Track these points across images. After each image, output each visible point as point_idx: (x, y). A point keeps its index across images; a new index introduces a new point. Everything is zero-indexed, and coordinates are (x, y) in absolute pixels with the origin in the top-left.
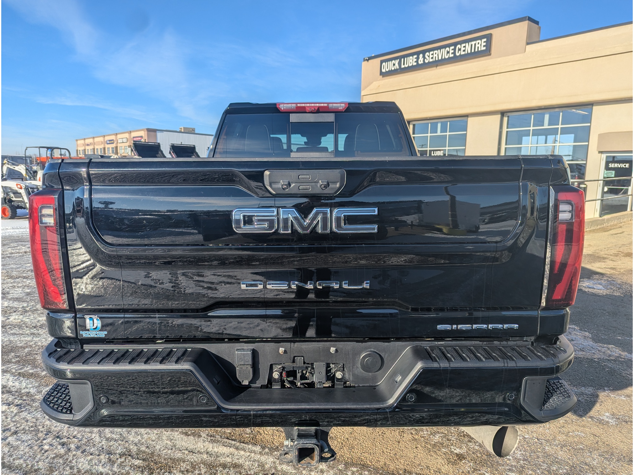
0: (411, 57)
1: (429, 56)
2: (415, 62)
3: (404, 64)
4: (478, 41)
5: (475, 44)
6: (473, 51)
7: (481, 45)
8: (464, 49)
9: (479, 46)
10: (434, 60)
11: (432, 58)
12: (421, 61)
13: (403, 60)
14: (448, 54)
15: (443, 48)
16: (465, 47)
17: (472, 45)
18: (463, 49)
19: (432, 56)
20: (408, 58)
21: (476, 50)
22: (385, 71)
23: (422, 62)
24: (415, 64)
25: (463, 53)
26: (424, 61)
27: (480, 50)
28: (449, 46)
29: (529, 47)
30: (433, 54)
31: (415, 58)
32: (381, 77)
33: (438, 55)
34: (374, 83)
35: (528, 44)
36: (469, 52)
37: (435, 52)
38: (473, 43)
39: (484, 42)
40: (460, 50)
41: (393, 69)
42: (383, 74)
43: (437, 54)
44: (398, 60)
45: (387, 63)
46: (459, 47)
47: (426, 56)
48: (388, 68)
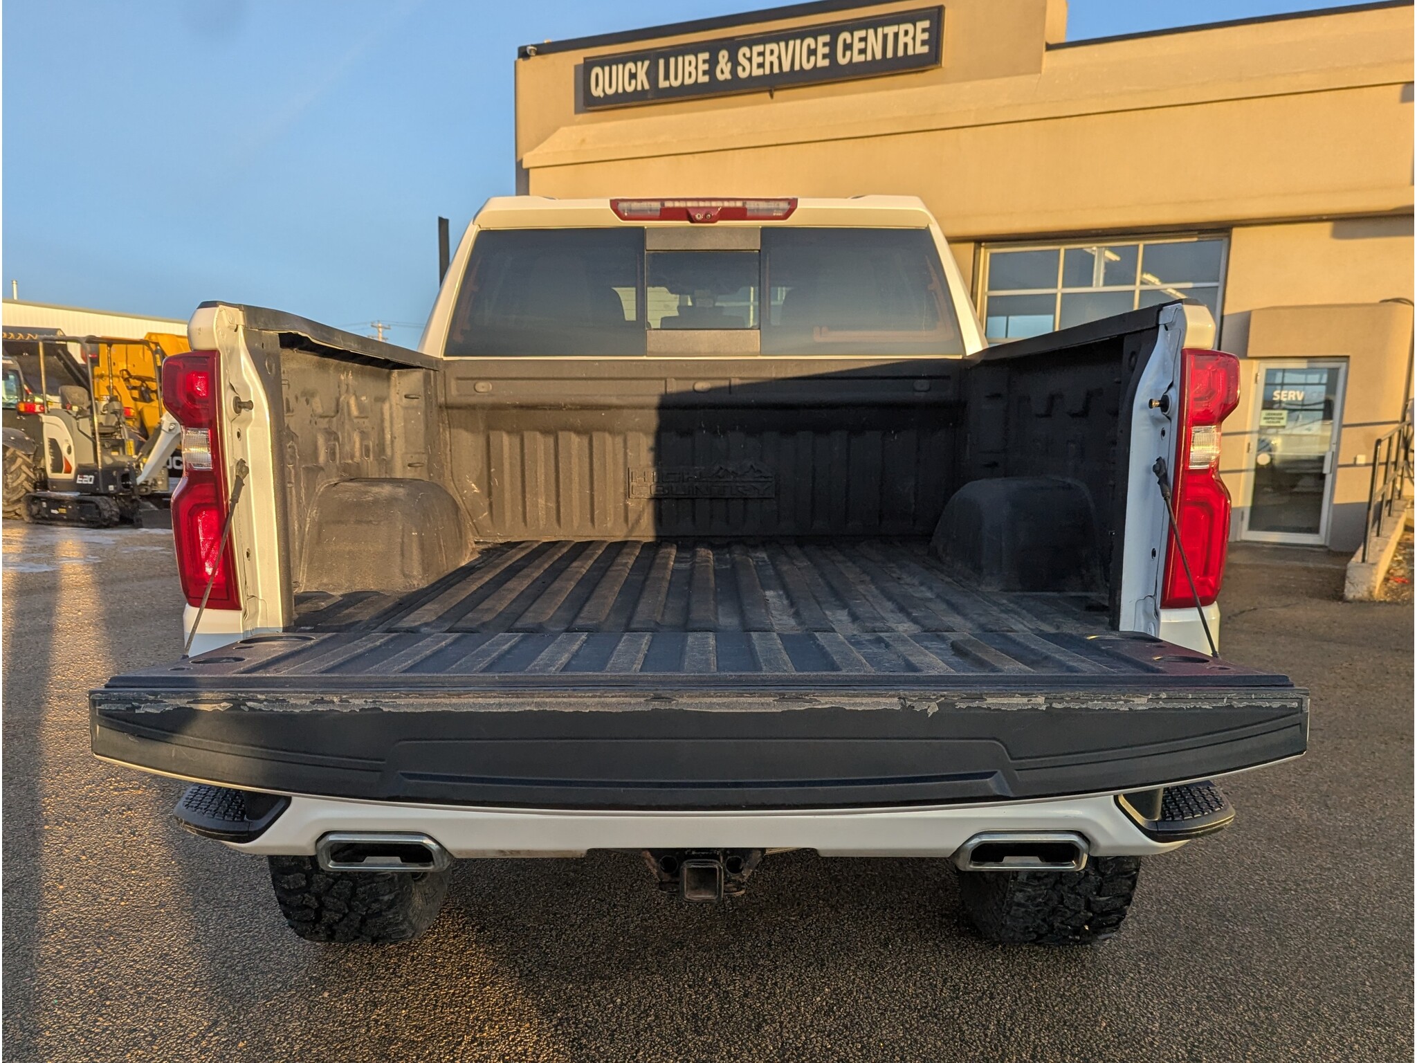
0: (688, 58)
1: (750, 60)
2: (705, 73)
3: (667, 77)
4: (903, 27)
5: (896, 35)
6: (890, 54)
7: (914, 38)
8: (862, 45)
9: (909, 39)
10: (767, 71)
11: (761, 65)
12: (724, 71)
13: (661, 62)
14: (812, 59)
15: (795, 39)
16: (861, 40)
17: (885, 37)
18: (858, 45)
19: (760, 59)
20: (680, 59)
21: (900, 53)
22: (602, 95)
23: (727, 76)
24: (706, 79)
25: (862, 58)
26: (734, 72)
27: (910, 52)
28: (814, 32)
29: (1050, 59)
30: (760, 54)
31: (705, 62)
33: (779, 58)
34: (563, 129)
35: (1050, 47)
36: (879, 56)
37: (769, 47)
38: (890, 30)
39: (924, 30)
40: (848, 47)
43: (776, 53)
44: (647, 63)
45: (607, 69)
46: (845, 40)
47: (741, 59)
48: (611, 86)
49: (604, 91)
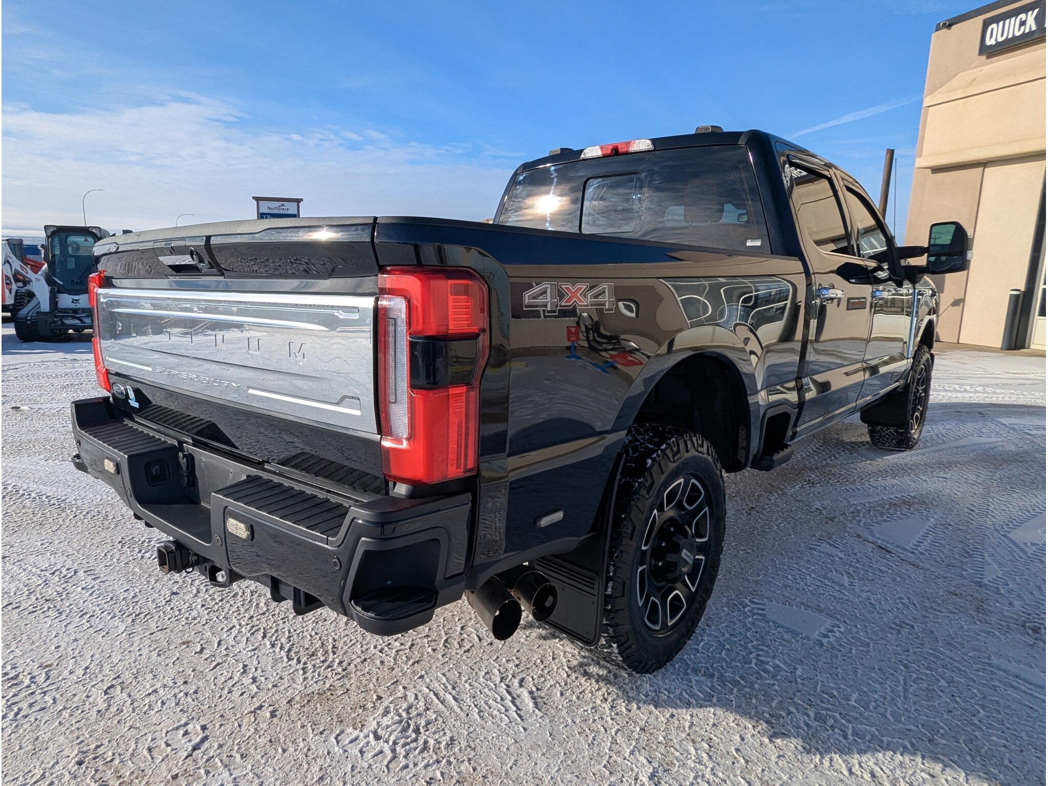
32: (984, 58)
41: (1018, 34)
42: (989, 52)
48: (1002, 35)
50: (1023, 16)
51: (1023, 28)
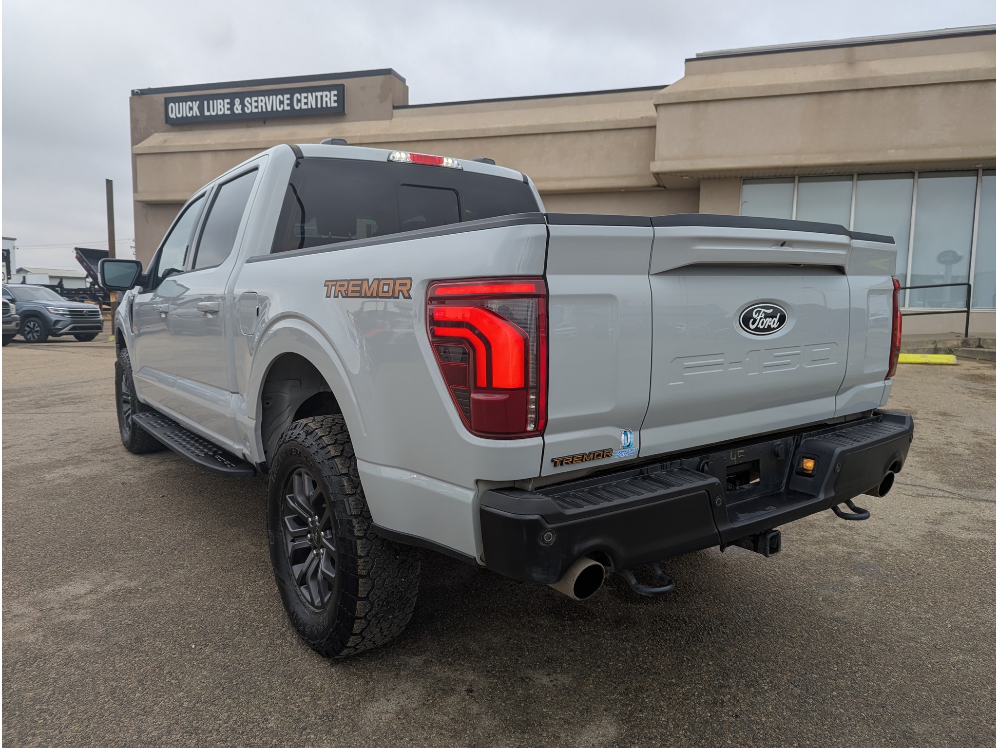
0: (219, 101)
1: (251, 104)
2: (228, 109)
3: (209, 110)
4: (325, 93)
5: (322, 97)
6: (319, 106)
7: (330, 99)
8: (306, 100)
9: (328, 99)
10: (260, 110)
11: (256, 107)
12: (238, 109)
13: (206, 102)
14: (282, 106)
15: (273, 95)
16: (306, 98)
17: (316, 97)
18: (304, 101)
19: (256, 104)
20: (215, 101)
21: (324, 106)
22: (175, 117)
23: (240, 111)
24: (229, 112)
25: (306, 107)
26: (243, 109)
28: (282, 92)
29: (396, 112)
30: (256, 101)
31: (228, 103)
32: (169, 126)
33: (265, 104)
34: (156, 134)
35: (395, 108)
36: (314, 106)
37: (260, 98)
38: (319, 94)
39: (335, 95)
40: (299, 101)
41: (189, 115)
42: (172, 123)
43: (264, 101)
44: (198, 102)
45: (177, 104)
46: (297, 97)
47: (246, 103)
48: (179, 113)
49: (176, 115)
50: (189, 103)
51: (191, 112)
